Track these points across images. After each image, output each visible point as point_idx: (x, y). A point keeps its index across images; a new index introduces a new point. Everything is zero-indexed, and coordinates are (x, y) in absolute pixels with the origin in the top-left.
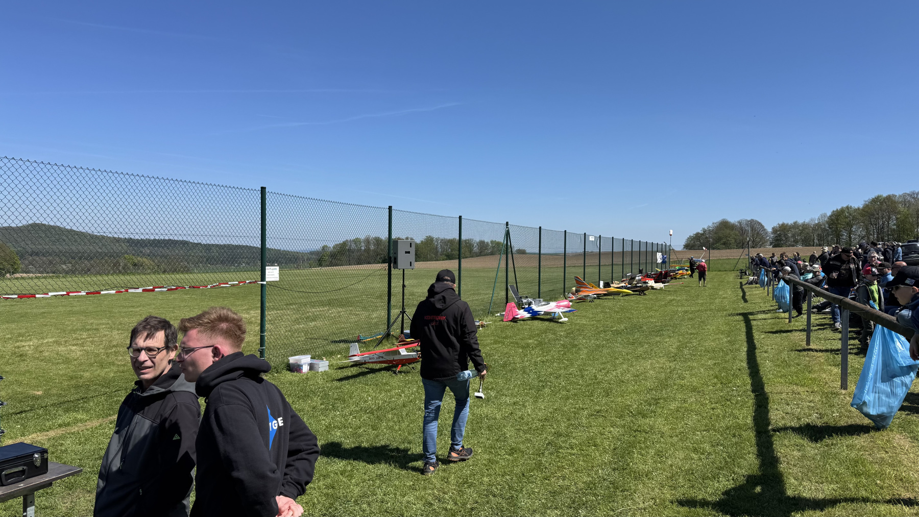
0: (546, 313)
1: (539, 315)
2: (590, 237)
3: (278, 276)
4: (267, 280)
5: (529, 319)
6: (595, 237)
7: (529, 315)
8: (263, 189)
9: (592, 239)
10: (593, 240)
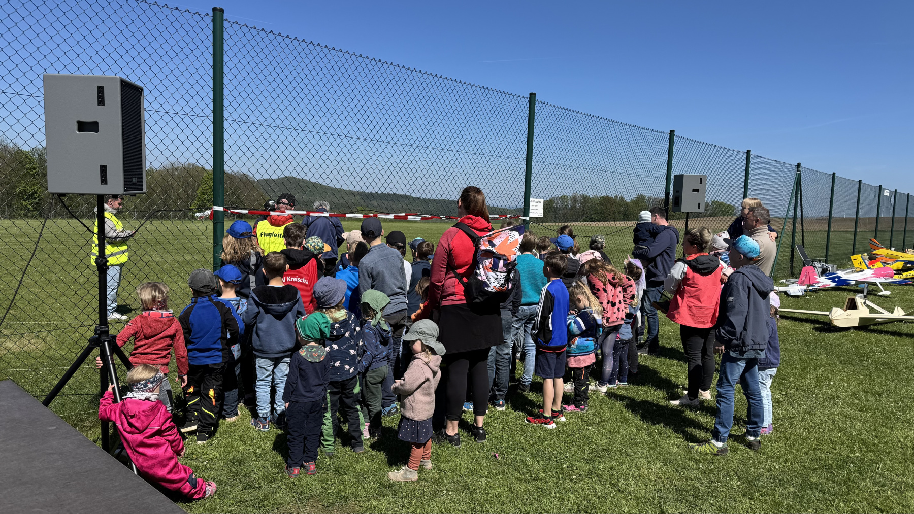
0: (858, 283)
1: (847, 284)
2: (885, 191)
3: (542, 211)
4: (531, 215)
5: (833, 289)
6: (890, 191)
7: (833, 284)
8: (532, 96)
9: (886, 193)
10: (888, 195)
